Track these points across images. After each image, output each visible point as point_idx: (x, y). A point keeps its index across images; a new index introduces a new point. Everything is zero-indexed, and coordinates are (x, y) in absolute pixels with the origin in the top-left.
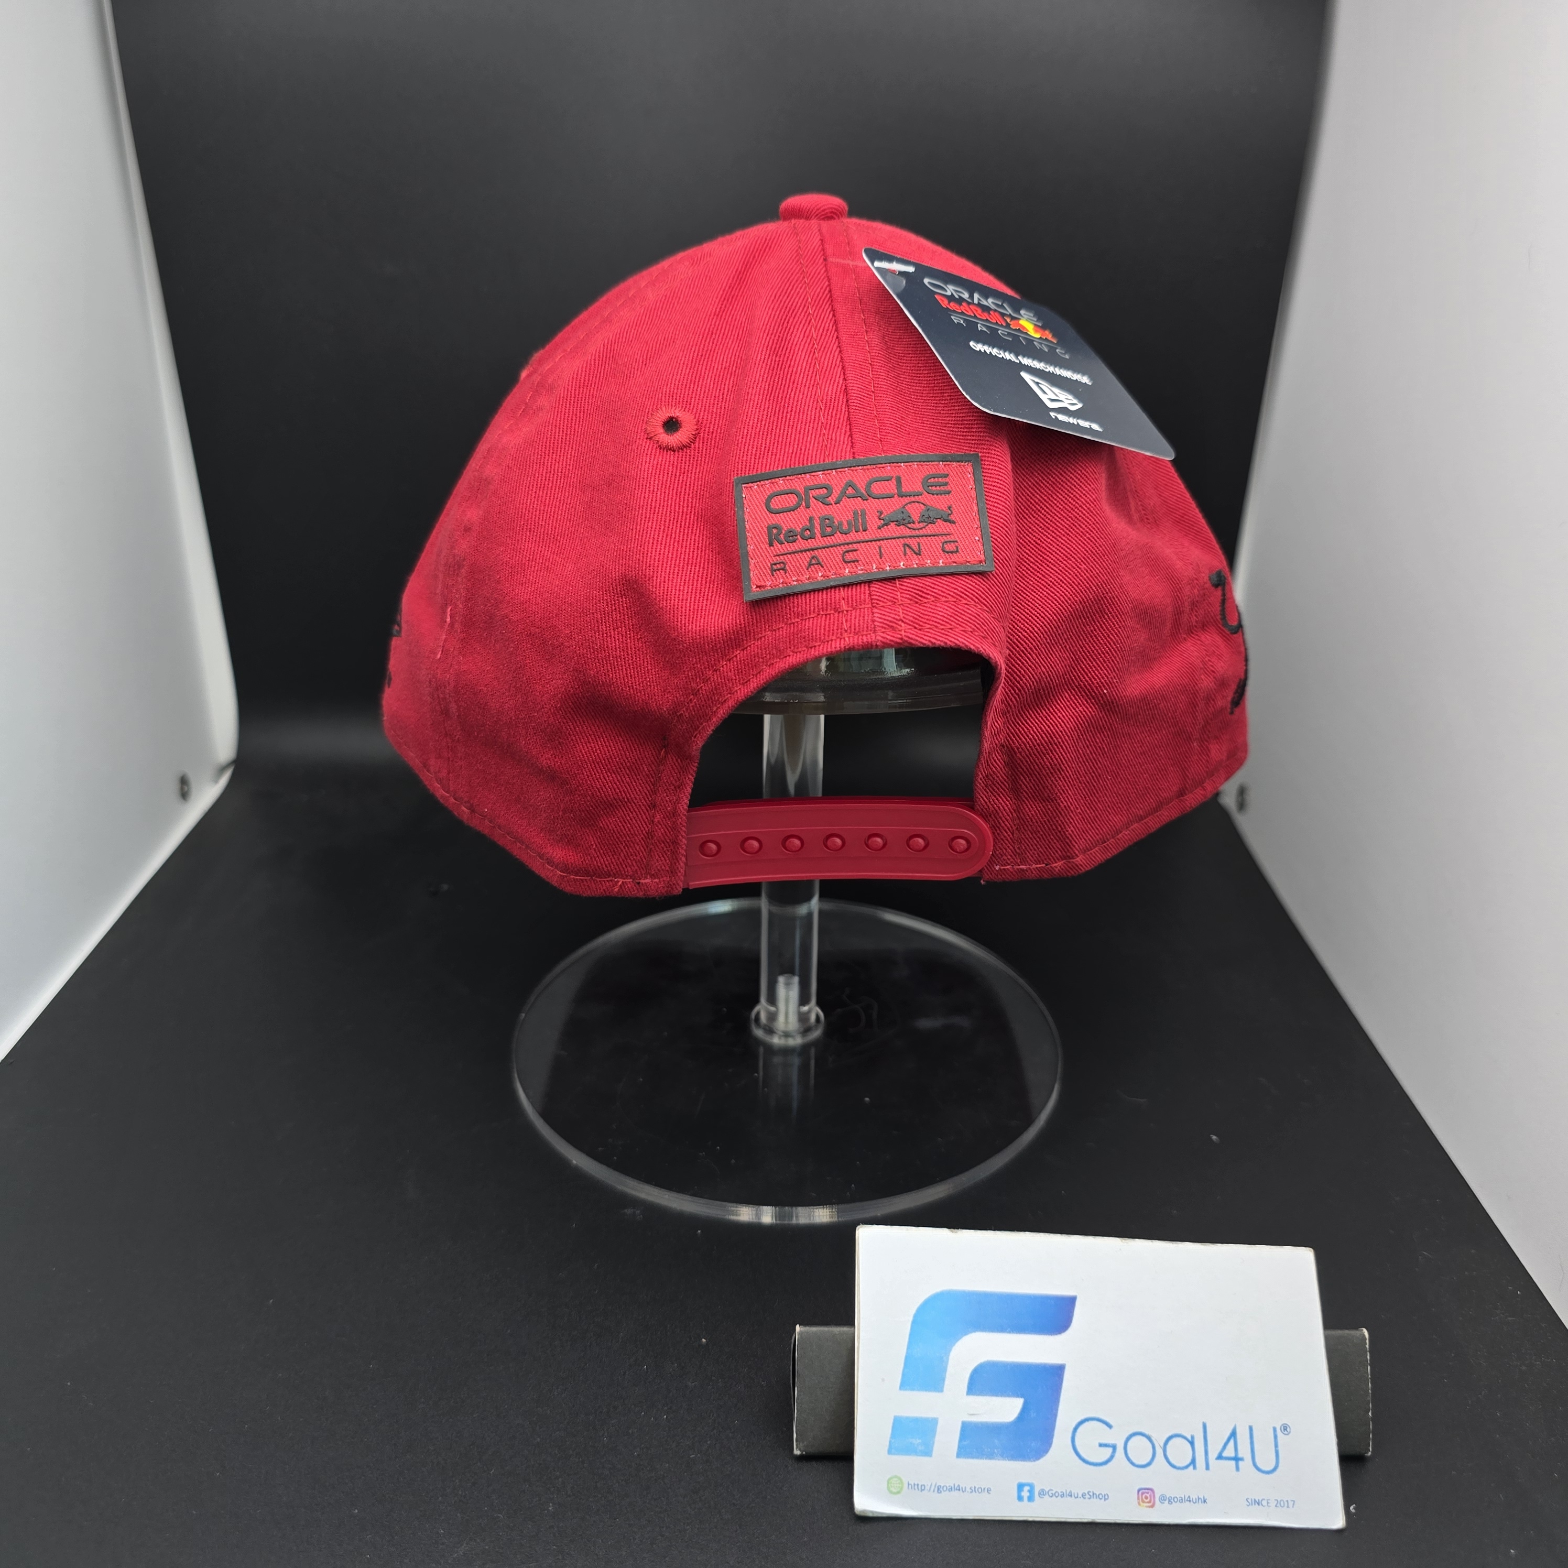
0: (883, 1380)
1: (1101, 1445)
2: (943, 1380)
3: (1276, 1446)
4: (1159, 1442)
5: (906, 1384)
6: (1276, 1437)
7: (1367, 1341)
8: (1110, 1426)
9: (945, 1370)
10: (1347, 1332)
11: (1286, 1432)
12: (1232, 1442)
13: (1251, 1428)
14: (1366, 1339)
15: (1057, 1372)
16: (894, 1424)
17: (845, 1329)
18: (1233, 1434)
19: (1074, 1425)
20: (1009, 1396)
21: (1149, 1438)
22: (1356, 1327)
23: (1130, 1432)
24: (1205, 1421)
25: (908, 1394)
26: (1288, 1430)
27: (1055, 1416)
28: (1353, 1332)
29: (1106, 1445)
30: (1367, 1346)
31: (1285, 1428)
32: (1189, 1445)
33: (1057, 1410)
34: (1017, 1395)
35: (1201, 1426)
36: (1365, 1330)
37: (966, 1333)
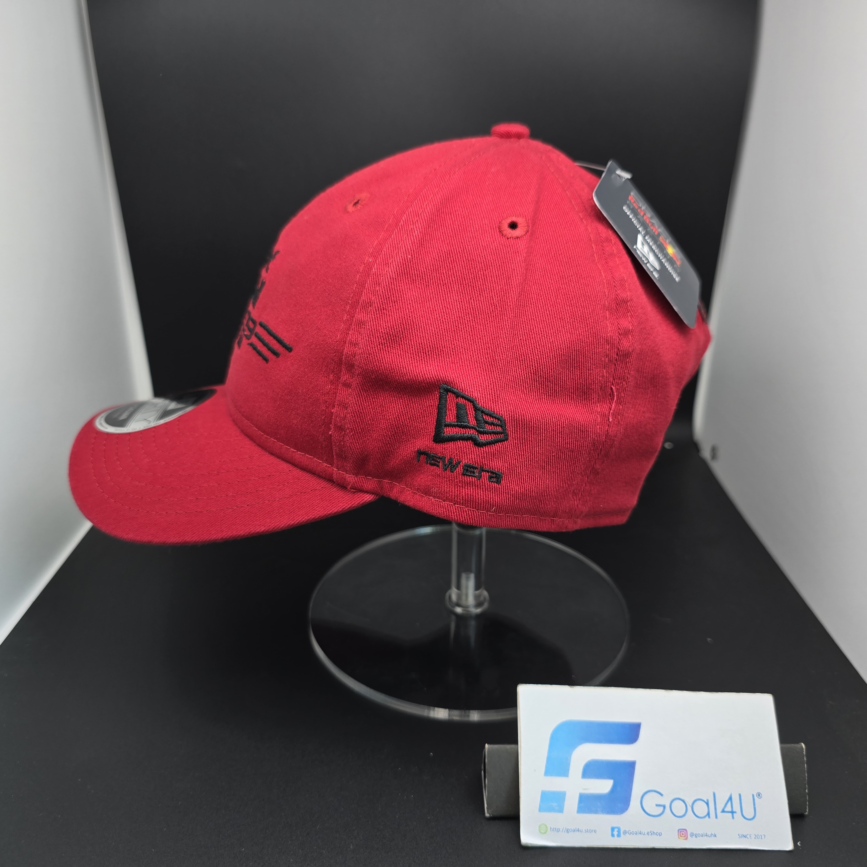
0: (535, 770)
1: (657, 805)
2: (568, 770)
3: (754, 804)
4: (689, 803)
5: (548, 773)
6: (754, 799)
7: (804, 750)
8: (662, 795)
9: (569, 765)
10: (793, 745)
11: (759, 797)
12: (729, 803)
13: (740, 795)
14: (803, 749)
15: (631, 765)
16: (542, 795)
17: (513, 746)
18: (730, 799)
19: (641, 794)
20: (605, 778)
21: (683, 801)
22: (798, 742)
23: (673, 798)
24: (714, 791)
25: (550, 779)
26: (761, 795)
27: (631, 789)
28: (796, 745)
29: (660, 805)
30: (804, 753)
31: (759, 795)
32: (705, 805)
33: (632, 786)
34: (609, 778)
35: (712, 794)
36: (803, 744)
37: (580, 744)
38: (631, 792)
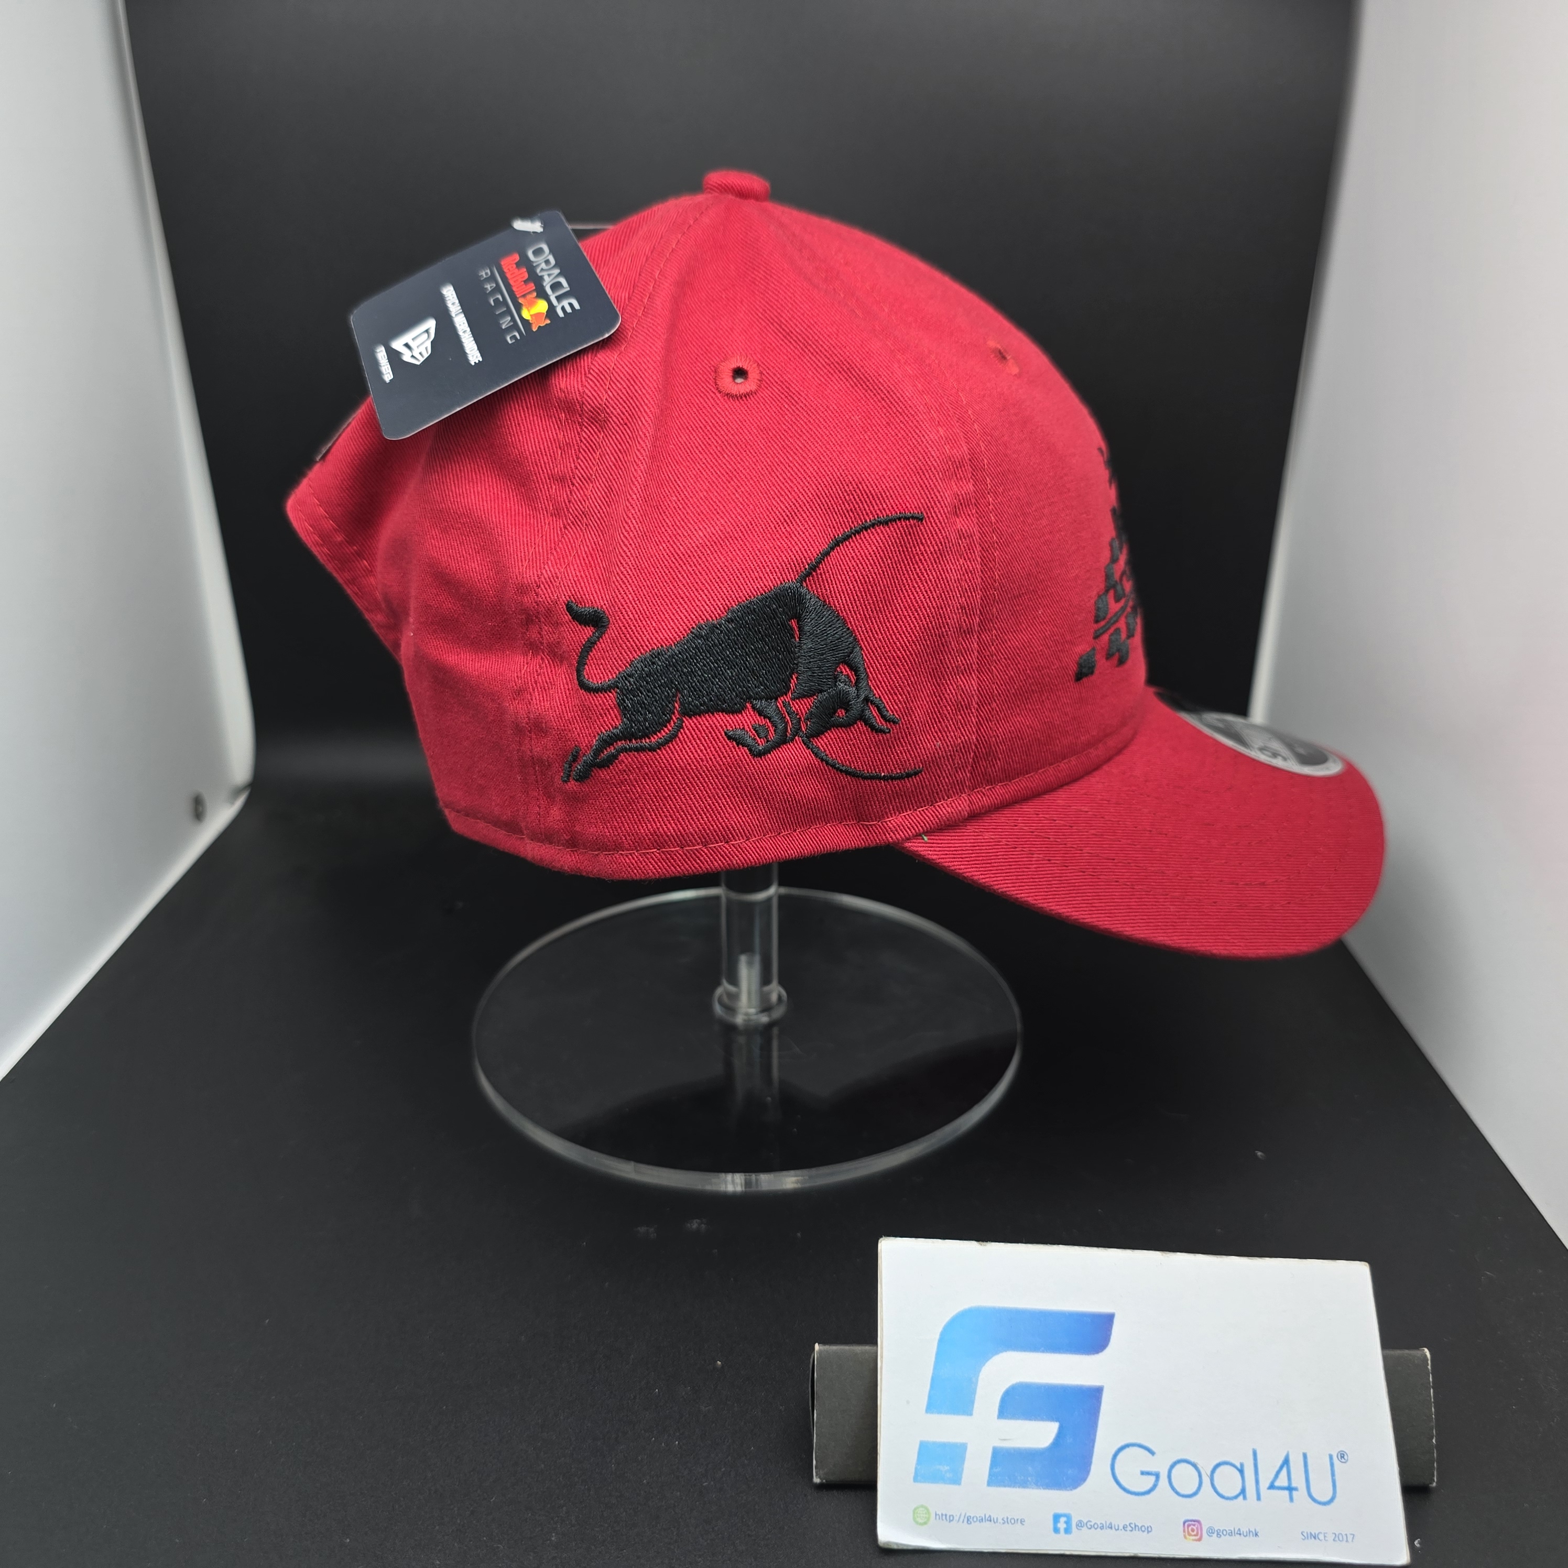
0: (908, 1402)
1: (1143, 1473)
2: (973, 1402)
3: (1333, 1474)
4: (1206, 1470)
5: (932, 1407)
6: (1332, 1465)
7: (1429, 1362)
8: (1152, 1453)
9: (974, 1392)
10: (1407, 1351)
11: (1343, 1460)
12: (1284, 1470)
13: (1305, 1456)
14: (1428, 1360)
15: (1094, 1395)
16: (920, 1449)
17: (867, 1348)
18: (1286, 1462)
19: (1113, 1452)
20: (1042, 1420)
21: (1195, 1466)
22: (1417, 1347)
23: (1174, 1460)
24: (1255, 1448)
25: (935, 1418)
26: (1346, 1457)
27: (1093, 1441)
28: (1413, 1352)
29: (1148, 1474)
30: (1429, 1367)
31: (1342, 1455)
32: (1238, 1474)
33: (1095, 1435)
34: (1052, 1419)
35: (1251, 1453)
36: (1426, 1350)
37: (997, 1352)
38: (1093, 1447)
